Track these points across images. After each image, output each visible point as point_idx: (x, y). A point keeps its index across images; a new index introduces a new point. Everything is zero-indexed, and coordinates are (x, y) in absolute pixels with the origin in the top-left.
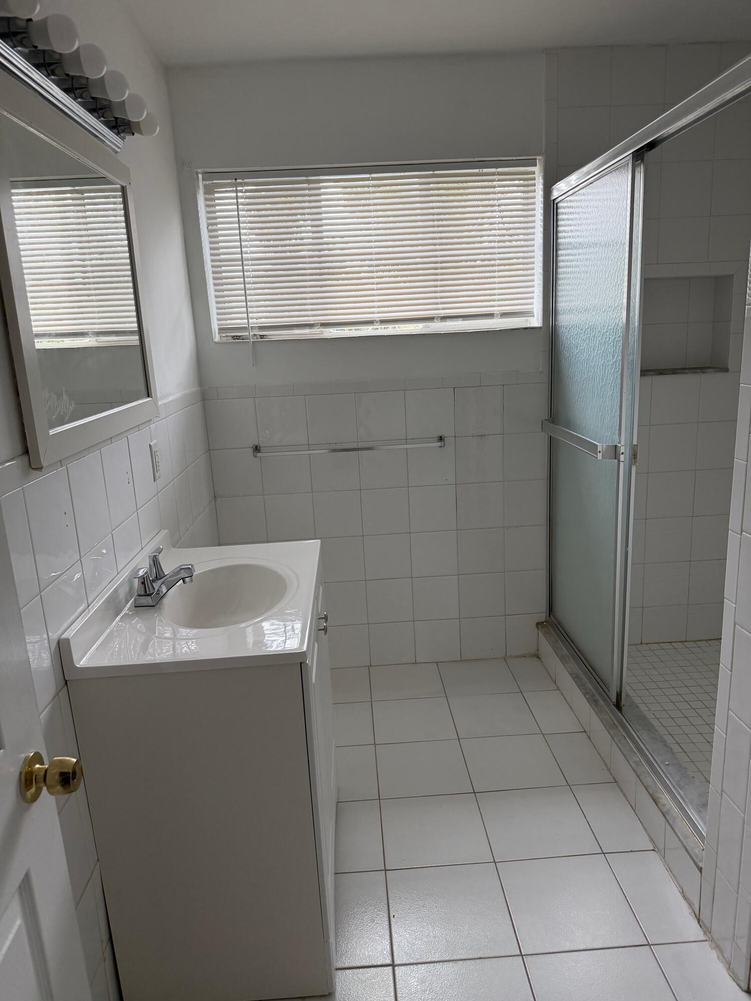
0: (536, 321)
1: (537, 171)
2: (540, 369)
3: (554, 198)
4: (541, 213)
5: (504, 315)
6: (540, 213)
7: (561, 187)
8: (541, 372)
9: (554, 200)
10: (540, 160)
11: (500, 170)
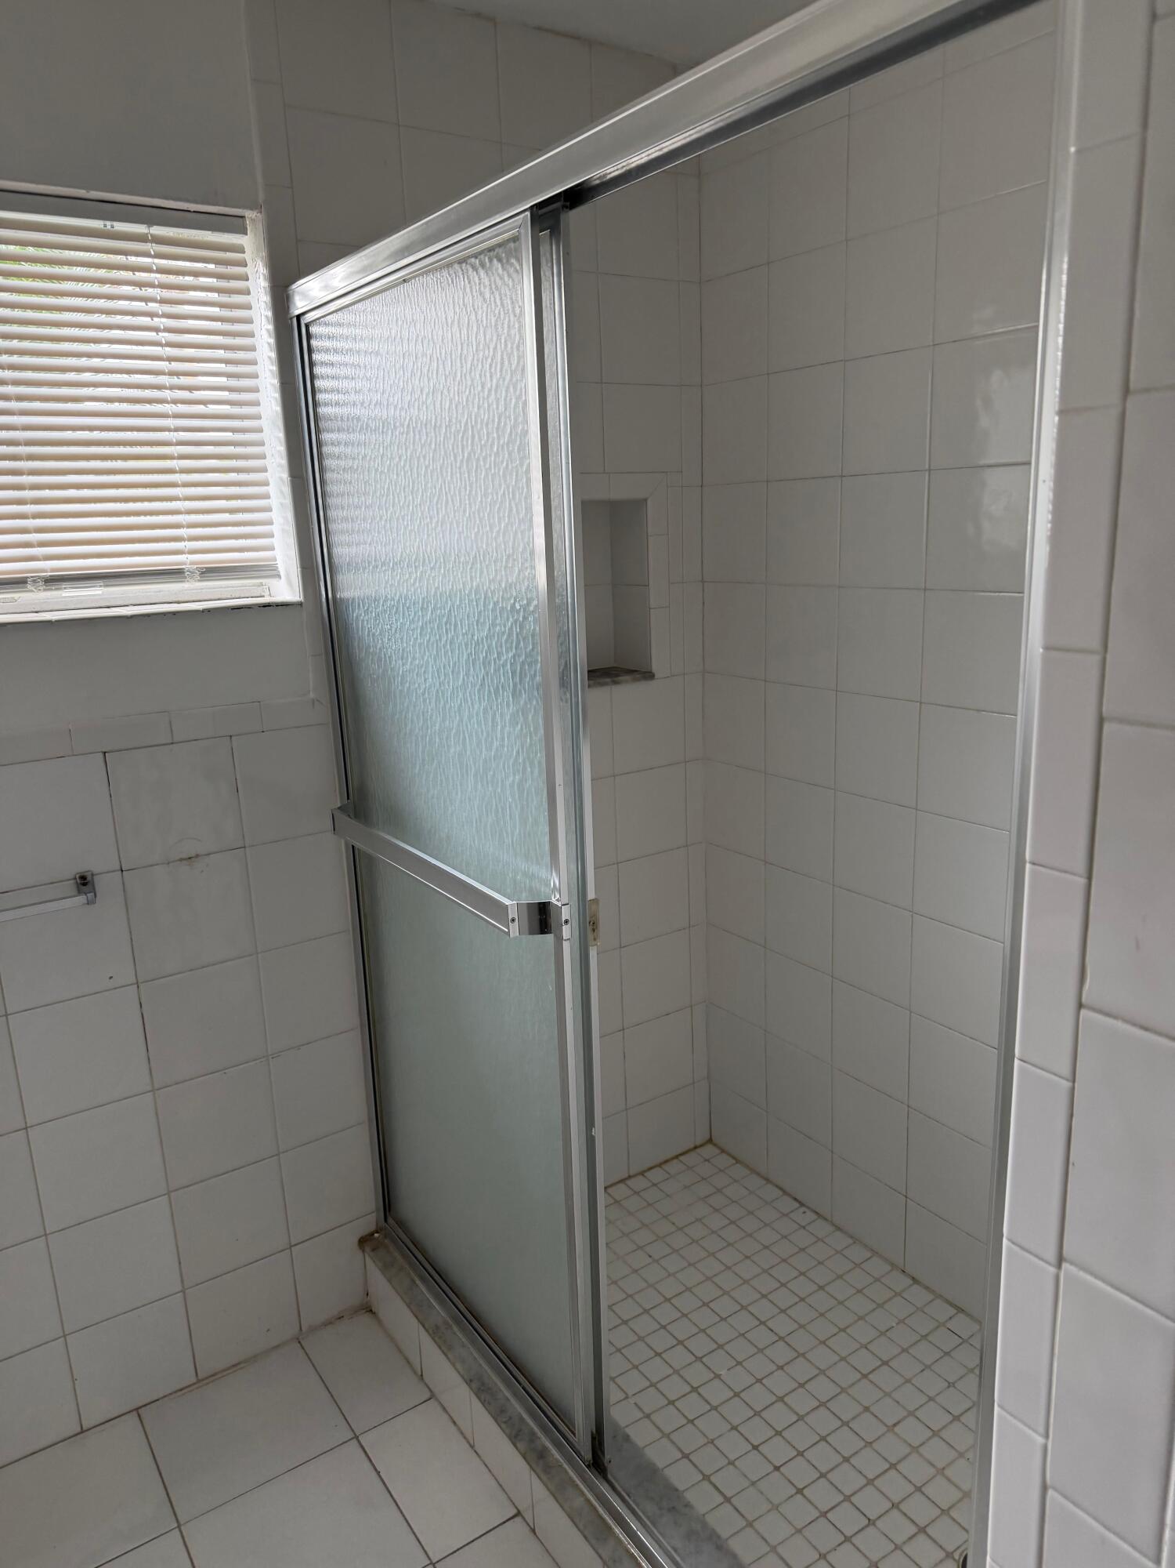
0: (286, 588)
1: (251, 246)
2: (312, 695)
3: (297, 312)
4: (269, 344)
5: (209, 572)
6: (266, 346)
7: (309, 292)
8: (313, 700)
9: (299, 317)
10: (252, 220)
11: (158, 231)
